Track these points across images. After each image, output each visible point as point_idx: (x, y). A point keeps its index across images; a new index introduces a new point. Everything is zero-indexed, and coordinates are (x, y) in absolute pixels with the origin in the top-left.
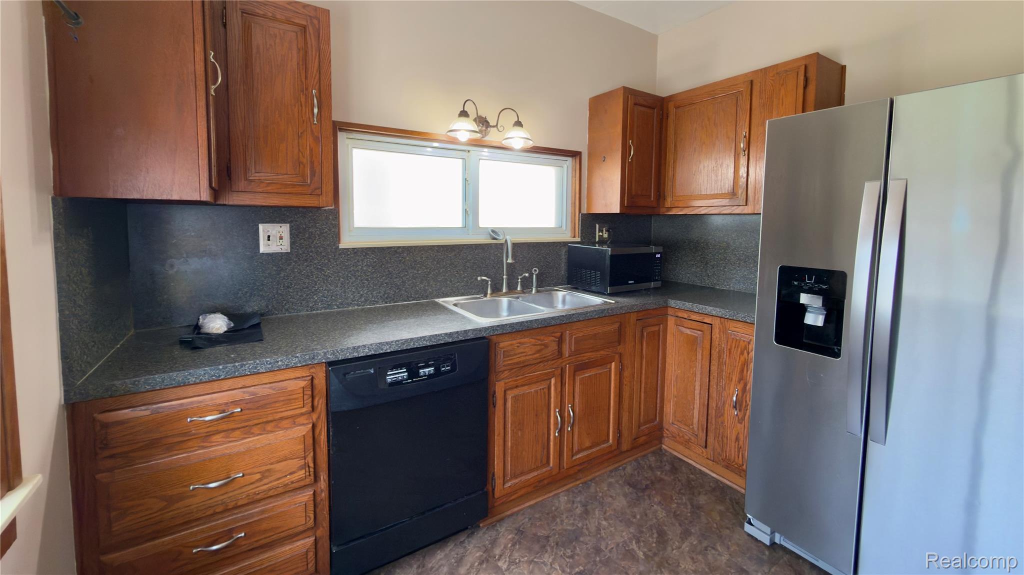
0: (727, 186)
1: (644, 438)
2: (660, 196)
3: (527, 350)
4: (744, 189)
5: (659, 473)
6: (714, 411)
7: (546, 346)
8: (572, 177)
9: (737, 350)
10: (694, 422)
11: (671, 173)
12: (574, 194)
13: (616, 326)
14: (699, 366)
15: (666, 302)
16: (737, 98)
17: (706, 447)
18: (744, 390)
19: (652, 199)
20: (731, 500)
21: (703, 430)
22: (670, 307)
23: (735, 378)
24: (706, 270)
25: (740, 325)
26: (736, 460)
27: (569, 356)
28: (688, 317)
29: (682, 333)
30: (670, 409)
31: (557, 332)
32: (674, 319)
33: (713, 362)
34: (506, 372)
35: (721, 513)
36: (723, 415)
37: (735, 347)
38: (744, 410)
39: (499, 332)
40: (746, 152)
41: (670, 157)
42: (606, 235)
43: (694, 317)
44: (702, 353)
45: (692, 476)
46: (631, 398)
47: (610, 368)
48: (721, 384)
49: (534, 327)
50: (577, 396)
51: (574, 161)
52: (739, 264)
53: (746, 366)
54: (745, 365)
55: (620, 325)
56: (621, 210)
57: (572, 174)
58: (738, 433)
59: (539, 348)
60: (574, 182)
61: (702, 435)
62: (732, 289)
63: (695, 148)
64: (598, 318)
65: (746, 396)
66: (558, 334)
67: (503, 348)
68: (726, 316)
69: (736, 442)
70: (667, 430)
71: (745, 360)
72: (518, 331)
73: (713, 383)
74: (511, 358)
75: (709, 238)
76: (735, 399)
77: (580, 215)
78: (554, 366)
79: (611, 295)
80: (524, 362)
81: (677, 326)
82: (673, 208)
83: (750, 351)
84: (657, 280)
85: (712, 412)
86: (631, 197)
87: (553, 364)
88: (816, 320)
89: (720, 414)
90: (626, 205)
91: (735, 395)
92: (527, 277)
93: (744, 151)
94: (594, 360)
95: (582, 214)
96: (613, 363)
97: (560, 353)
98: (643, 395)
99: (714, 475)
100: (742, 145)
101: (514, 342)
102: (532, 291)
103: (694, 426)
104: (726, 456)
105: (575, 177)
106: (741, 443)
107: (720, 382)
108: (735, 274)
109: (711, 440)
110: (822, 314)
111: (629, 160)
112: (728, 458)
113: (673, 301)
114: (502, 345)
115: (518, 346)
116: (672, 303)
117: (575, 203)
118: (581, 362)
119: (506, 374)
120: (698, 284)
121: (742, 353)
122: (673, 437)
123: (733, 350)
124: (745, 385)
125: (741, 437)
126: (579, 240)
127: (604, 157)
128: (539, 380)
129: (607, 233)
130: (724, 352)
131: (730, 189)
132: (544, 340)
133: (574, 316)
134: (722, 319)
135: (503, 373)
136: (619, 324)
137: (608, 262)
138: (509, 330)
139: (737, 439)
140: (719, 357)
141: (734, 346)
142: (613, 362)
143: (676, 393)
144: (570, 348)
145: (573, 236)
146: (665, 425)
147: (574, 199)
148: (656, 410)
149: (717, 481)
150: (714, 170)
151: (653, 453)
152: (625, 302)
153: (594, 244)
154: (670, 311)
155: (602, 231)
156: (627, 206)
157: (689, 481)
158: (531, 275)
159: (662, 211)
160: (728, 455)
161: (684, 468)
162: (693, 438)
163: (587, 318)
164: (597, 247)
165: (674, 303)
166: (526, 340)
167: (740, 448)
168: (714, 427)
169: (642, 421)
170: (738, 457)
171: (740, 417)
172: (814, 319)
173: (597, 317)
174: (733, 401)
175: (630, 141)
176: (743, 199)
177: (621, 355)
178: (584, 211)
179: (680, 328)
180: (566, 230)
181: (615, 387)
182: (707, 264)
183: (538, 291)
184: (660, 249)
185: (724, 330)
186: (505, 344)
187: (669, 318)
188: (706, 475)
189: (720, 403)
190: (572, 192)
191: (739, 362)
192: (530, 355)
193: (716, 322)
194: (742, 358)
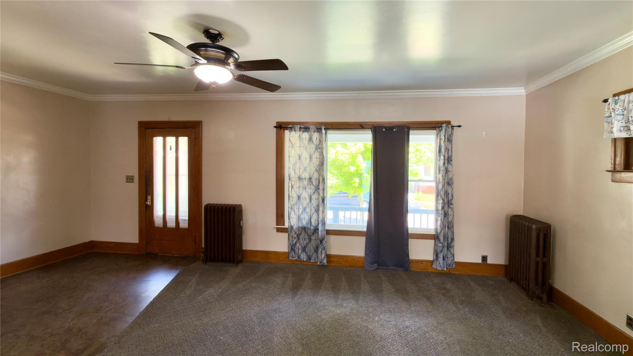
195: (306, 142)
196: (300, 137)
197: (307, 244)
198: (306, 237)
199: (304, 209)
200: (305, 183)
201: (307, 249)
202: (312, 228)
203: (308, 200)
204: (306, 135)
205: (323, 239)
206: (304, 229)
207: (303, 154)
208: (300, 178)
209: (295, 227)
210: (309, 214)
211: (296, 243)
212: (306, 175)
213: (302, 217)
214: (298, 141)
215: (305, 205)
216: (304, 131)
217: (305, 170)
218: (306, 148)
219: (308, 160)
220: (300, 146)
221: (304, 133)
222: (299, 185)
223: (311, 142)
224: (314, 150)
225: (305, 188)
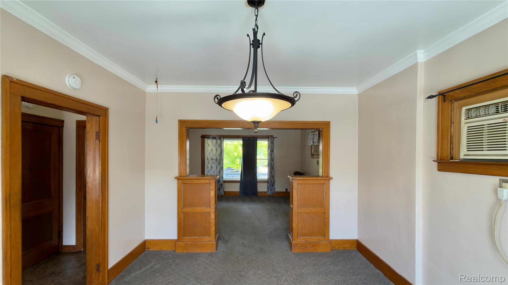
195: (214, 143)
196: (212, 141)
200: (214, 161)
203: (215, 168)
204: (214, 141)
205: (222, 184)
207: (213, 149)
208: (212, 159)
210: (216, 174)
212: (215, 158)
214: (211, 143)
215: (214, 170)
216: (213, 139)
217: (214, 155)
218: (214, 146)
219: (215, 151)
220: (212, 145)
221: (214, 140)
222: (211, 162)
223: (217, 144)
224: (218, 147)
225: (214, 163)
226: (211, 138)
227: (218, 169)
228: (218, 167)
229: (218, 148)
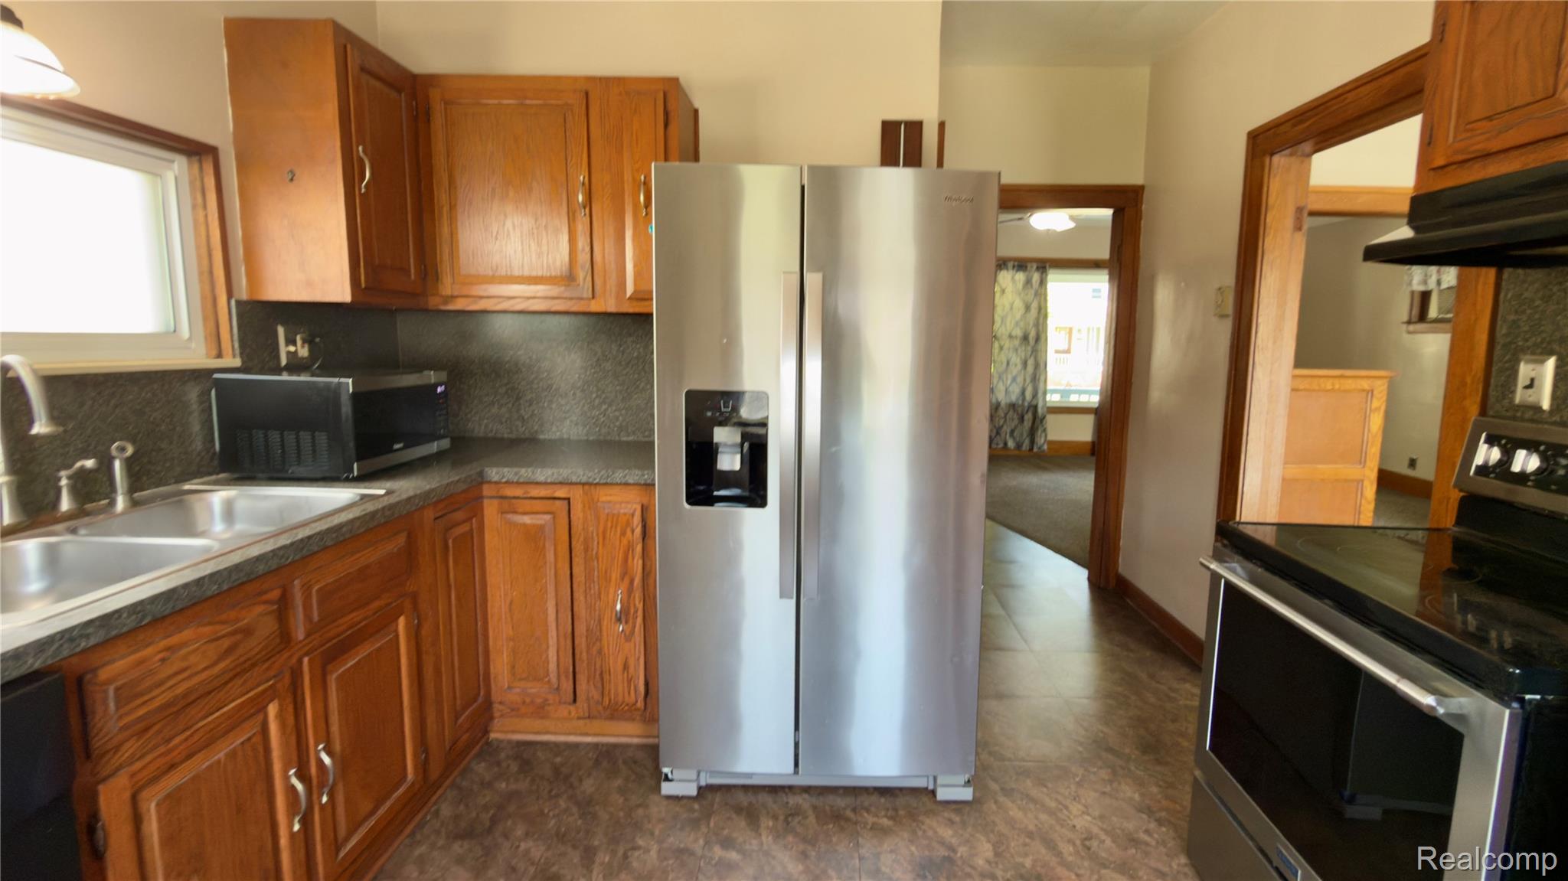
0: (558, 263)
1: (465, 737)
2: (429, 270)
3: (193, 659)
4: (587, 273)
5: (504, 785)
6: (584, 639)
7: (247, 632)
8: (194, 207)
9: (616, 531)
10: (550, 670)
11: (446, 230)
12: (204, 251)
13: (401, 540)
14: (550, 573)
15: (481, 474)
16: (565, 115)
17: (575, 701)
18: (630, 590)
19: (413, 277)
20: (625, 762)
21: (567, 677)
22: (490, 482)
23: (615, 574)
24: (518, 410)
25: (616, 490)
26: (626, 699)
27: (308, 635)
28: (524, 493)
29: (515, 525)
30: (500, 666)
31: (272, 590)
32: (495, 502)
33: (575, 560)
34: (128, 745)
35: (622, 791)
36: (599, 639)
37: (612, 527)
38: (633, 618)
39: (92, 641)
40: (587, 210)
41: (441, 196)
42: (304, 352)
43: (535, 492)
44: (555, 550)
45: (558, 760)
46: (438, 672)
47: (396, 631)
48: (592, 591)
49: (209, 593)
50: (334, 719)
51: (196, 166)
52: (574, 394)
53: (630, 552)
54: (629, 550)
55: (409, 536)
56: (353, 295)
57: (194, 198)
58: (627, 658)
59: (226, 643)
60: (201, 219)
61: (568, 686)
62: (565, 436)
63: (493, 190)
64: (365, 532)
65: (634, 597)
66: (275, 594)
67: (109, 682)
68: (595, 479)
69: (623, 673)
70: (501, 703)
71: (629, 542)
72: (157, 621)
73: (579, 596)
74: (146, 698)
75: (519, 353)
76: (618, 607)
77: (233, 302)
78: (272, 673)
79: (364, 478)
80: (185, 695)
81: (504, 515)
82: (457, 297)
83: (635, 526)
84: (443, 437)
85: (581, 642)
86: (373, 269)
87: (268, 669)
88: (733, 462)
89: (595, 636)
90: (363, 286)
91: (619, 601)
92: (90, 471)
93: (585, 208)
94: (365, 626)
95: (239, 303)
96: (402, 621)
97: (285, 637)
98: (456, 658)
99: (589, 739)
100: (580, 198)
101: (148, 651)
102: (113, 503)
103: (551, 676)
104: (610, 700)
105: (205, 207)
106: (632, 670)
107: (590, 589)
108: (568, 411)
109: (582, 686)
110: (738, 453)
111: (360, 189)
112: (612, 701)
113: (495, 470)
114: (104, 674)
115: (163, 660)
116: (494, 473)
117: (211, 272)
118: (334, 641)
119: (129, 749)
120: (506, 436)
121: (623, 534)
122: (513, 710)
123: (609, 531)
124: (632, 581)
125: (632, 662)
126: (237, 362)
127: (291, 171)
128: (234, 723)
129: (306, 346)
130: (592, 538)
131: (565, 269)
132: (237, 620)
133: (311, 541)
134: (586, 487)
135: (115, 753)
136: (404, 535)
137: (346, 409)
138: (131, 622)
139: (626, 667)
140: (586, 550)
141: (609, 524)
142: (401, 615)
143: (511, 633)
144: (308, 617)
145: (214, 352)
146: (495, 696)
147: (205, 262)
148: (479, 676)
149: (596, 745)
150: (533, 233)
151: (479, 755)
152: (406, 487)
153: (278, 370)
154: (487, 490)
155: (294, 343)
156: (366, 288)
157: (556, 770)
158: (106, 464)
159: (433, 302)
160: (613, 698)
161: (539, 754)
162: (550, 697)
163: (341, 539)
164: (285, 377)
165: (497, 473)
166: (187, 634)
167: (629, 681)
168: (585, 664)
169: (458, 708)
170: (629, 693)
171: (627, 633)
172: (730, 461)
173: (362, 530)
174: (616, 611)
175: (360, 148)
176: (588, 289)
177: (415, 598)
178: (244, 296)
179: (510, 516)
180: (190, 339)
181: (410, 665)
182: (518, 398)
183: (134, 504)
184: (443, 376)
185: (591, 505)
186: (116, 668)
187: (486, 502)
188: (577, 745)
189: (592, 622)
190: (198, 247)
191: (619, 549)
192: (205, 669)
193: (577, 494)
194: (625, 541)
195: (1020, 285)
196: (1013, 278)
197: (1016, 427)
198: (1015, 416)
199: (1014, 379)
200: (1017, 342)
201: (1015, 434)
202: (1026, 404)
203: (1019, 367)
204: (1021, 276)
205: (1044, 418)
206: (1013, 406)
207: (1015, 303)
208: (1010, 337)
209: (1003, 404)
210: (1021, 385)
211: (1002, 426)
212: (1018, 332)
213: (1011, 389)
214: (1011, 284)
215: (1015, 372)
216: (1017, 271)
217: (1017, 324)
218: (1020, 294)
219: (1022, 311)
220: (1012, 292)
221: (1018, 273)
222: (1007, 344)
223: (1029, 286)
224: (1033, 296)
225: (1016, 350)
226: (1011, 267)
227: (1030, 368)
228: (1031, 362)
229: (1033, 300)
